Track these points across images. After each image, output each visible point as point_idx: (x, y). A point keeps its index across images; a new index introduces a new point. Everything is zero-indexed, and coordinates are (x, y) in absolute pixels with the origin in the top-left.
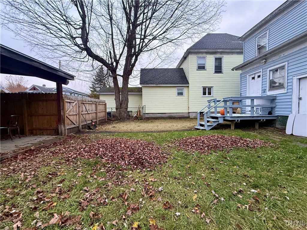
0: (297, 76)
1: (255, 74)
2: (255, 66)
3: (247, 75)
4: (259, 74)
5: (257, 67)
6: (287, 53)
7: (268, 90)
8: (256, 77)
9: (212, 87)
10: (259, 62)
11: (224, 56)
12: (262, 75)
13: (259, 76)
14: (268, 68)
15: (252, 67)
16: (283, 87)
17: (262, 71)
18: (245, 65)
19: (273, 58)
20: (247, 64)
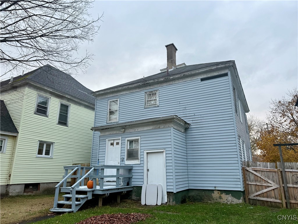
0: (146, 150)
1: (114, 140)
2: (115, 132)
3: (107, 139)
4: (118, 141)
5: (117, 134)
6: (140, 129)
7: (126, 159)
8: (115, 144)
9: (52, 143)
10: (119, 130)
11: (71, 104)
12: (121, 143)
13: (118, 144)
14: (126, 138)
15: (111, 133)
16: (137, 159)
17: (121, 139)
18: (106, 129)
19: (130, 130)
20: (108, 128)
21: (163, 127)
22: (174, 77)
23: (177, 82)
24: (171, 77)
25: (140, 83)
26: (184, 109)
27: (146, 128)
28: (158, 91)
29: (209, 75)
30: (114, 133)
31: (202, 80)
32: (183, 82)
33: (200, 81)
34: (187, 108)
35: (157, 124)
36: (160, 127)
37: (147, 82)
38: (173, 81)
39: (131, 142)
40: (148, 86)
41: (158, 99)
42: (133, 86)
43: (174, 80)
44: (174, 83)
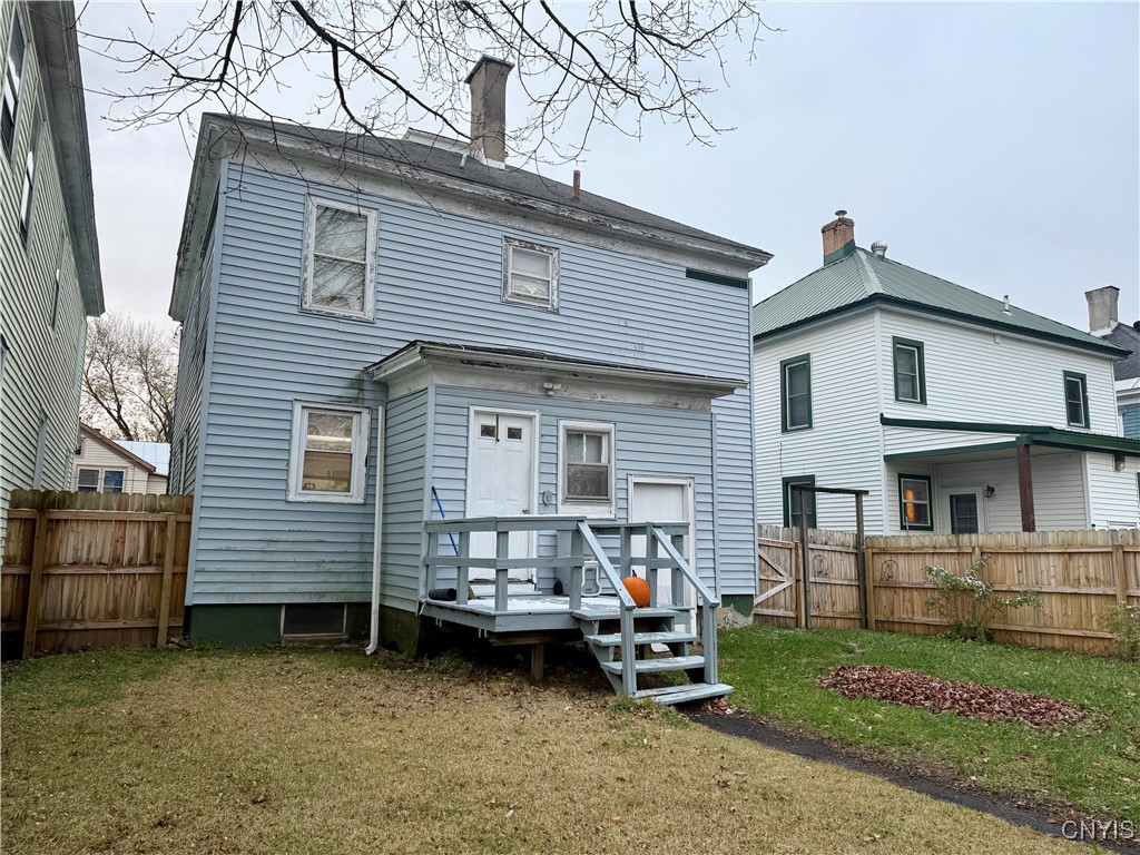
1: (498, 416)
2: (508, 386)
3: (472, 408)
4: (516, 424)
6: (613, 397)
7: (560, 497)
8: (503, 432)
12: (541, 436)
13: (514, 434)
14: (559, 418)
16: (608, 501)
17: (537, 420)
18: (487, 364)
19: (575, 390)
20: (497, 365)
21: (686, 406)
22: (624, 228)
23: (619, 247)
24: (614, 223)
25: (498, 192)
26: (638, 347)
27: (631, 399)
28: (556, 254)
29: (720, 270)
30: (506, 388)
31: (691, 274)
32: (640, 257)
33: (684, 275)
34: (646, 349)
35: (669, 393)
36: (677, 404)
37: (530, 202)
38: (608, 240)
39: (575, 436)
40: (515, 215)
41: (555, 283)
42: (468, 188)
43: (613, 236)
44: (610, 246)
